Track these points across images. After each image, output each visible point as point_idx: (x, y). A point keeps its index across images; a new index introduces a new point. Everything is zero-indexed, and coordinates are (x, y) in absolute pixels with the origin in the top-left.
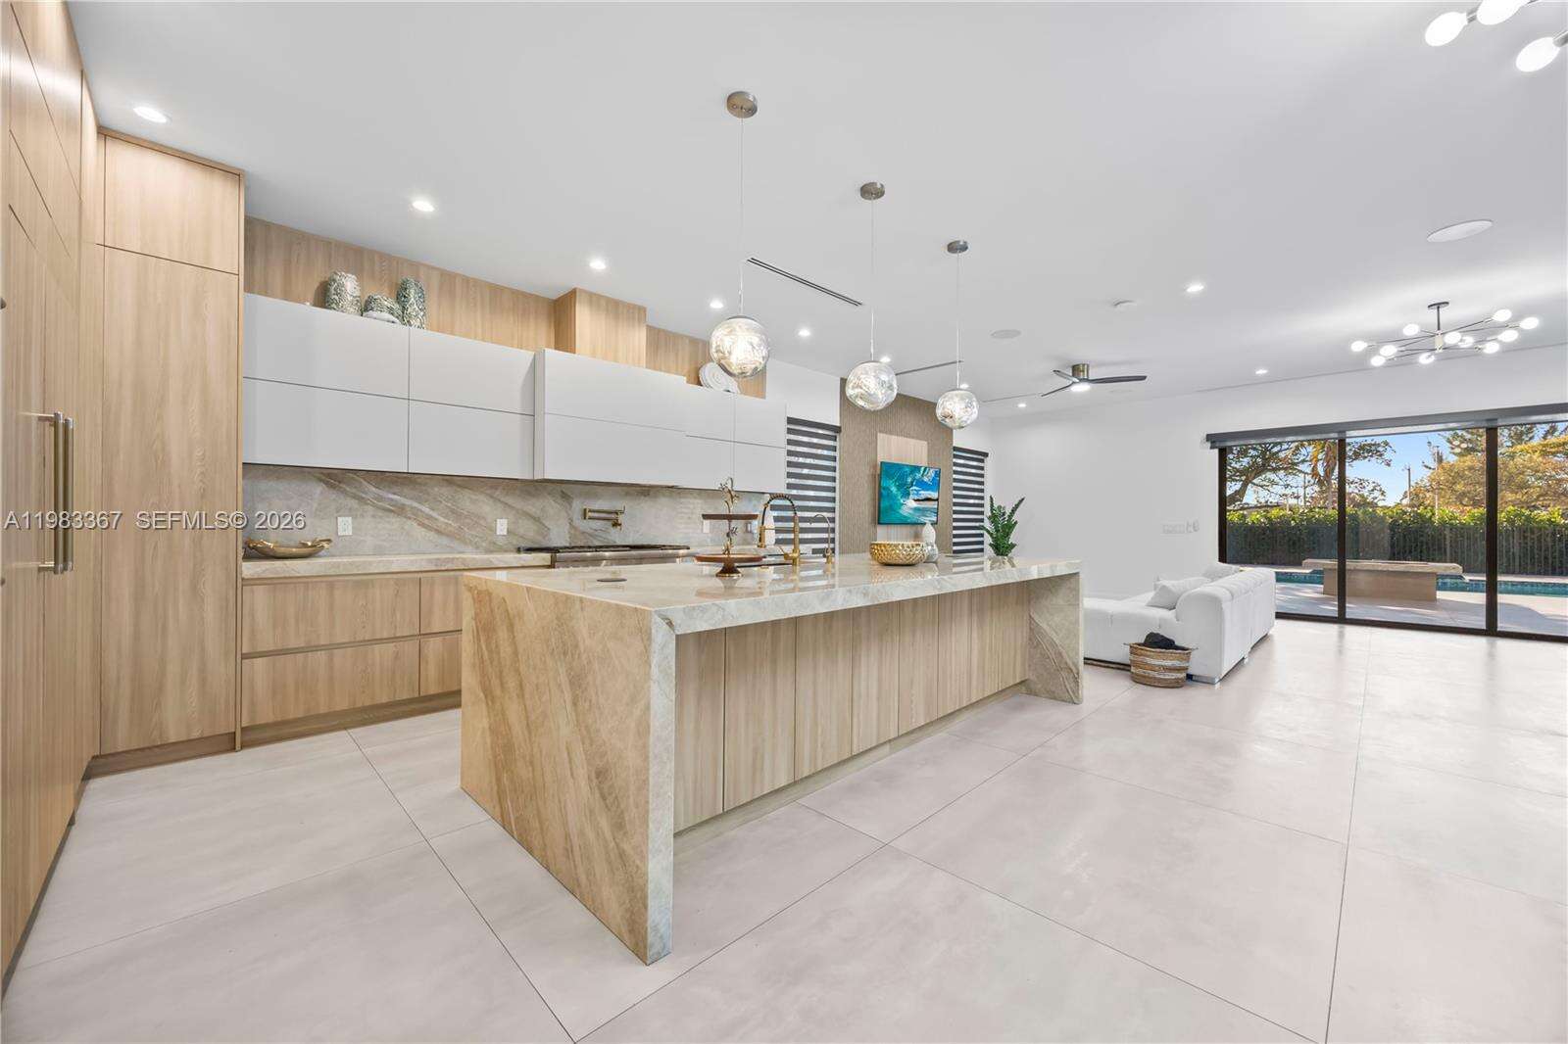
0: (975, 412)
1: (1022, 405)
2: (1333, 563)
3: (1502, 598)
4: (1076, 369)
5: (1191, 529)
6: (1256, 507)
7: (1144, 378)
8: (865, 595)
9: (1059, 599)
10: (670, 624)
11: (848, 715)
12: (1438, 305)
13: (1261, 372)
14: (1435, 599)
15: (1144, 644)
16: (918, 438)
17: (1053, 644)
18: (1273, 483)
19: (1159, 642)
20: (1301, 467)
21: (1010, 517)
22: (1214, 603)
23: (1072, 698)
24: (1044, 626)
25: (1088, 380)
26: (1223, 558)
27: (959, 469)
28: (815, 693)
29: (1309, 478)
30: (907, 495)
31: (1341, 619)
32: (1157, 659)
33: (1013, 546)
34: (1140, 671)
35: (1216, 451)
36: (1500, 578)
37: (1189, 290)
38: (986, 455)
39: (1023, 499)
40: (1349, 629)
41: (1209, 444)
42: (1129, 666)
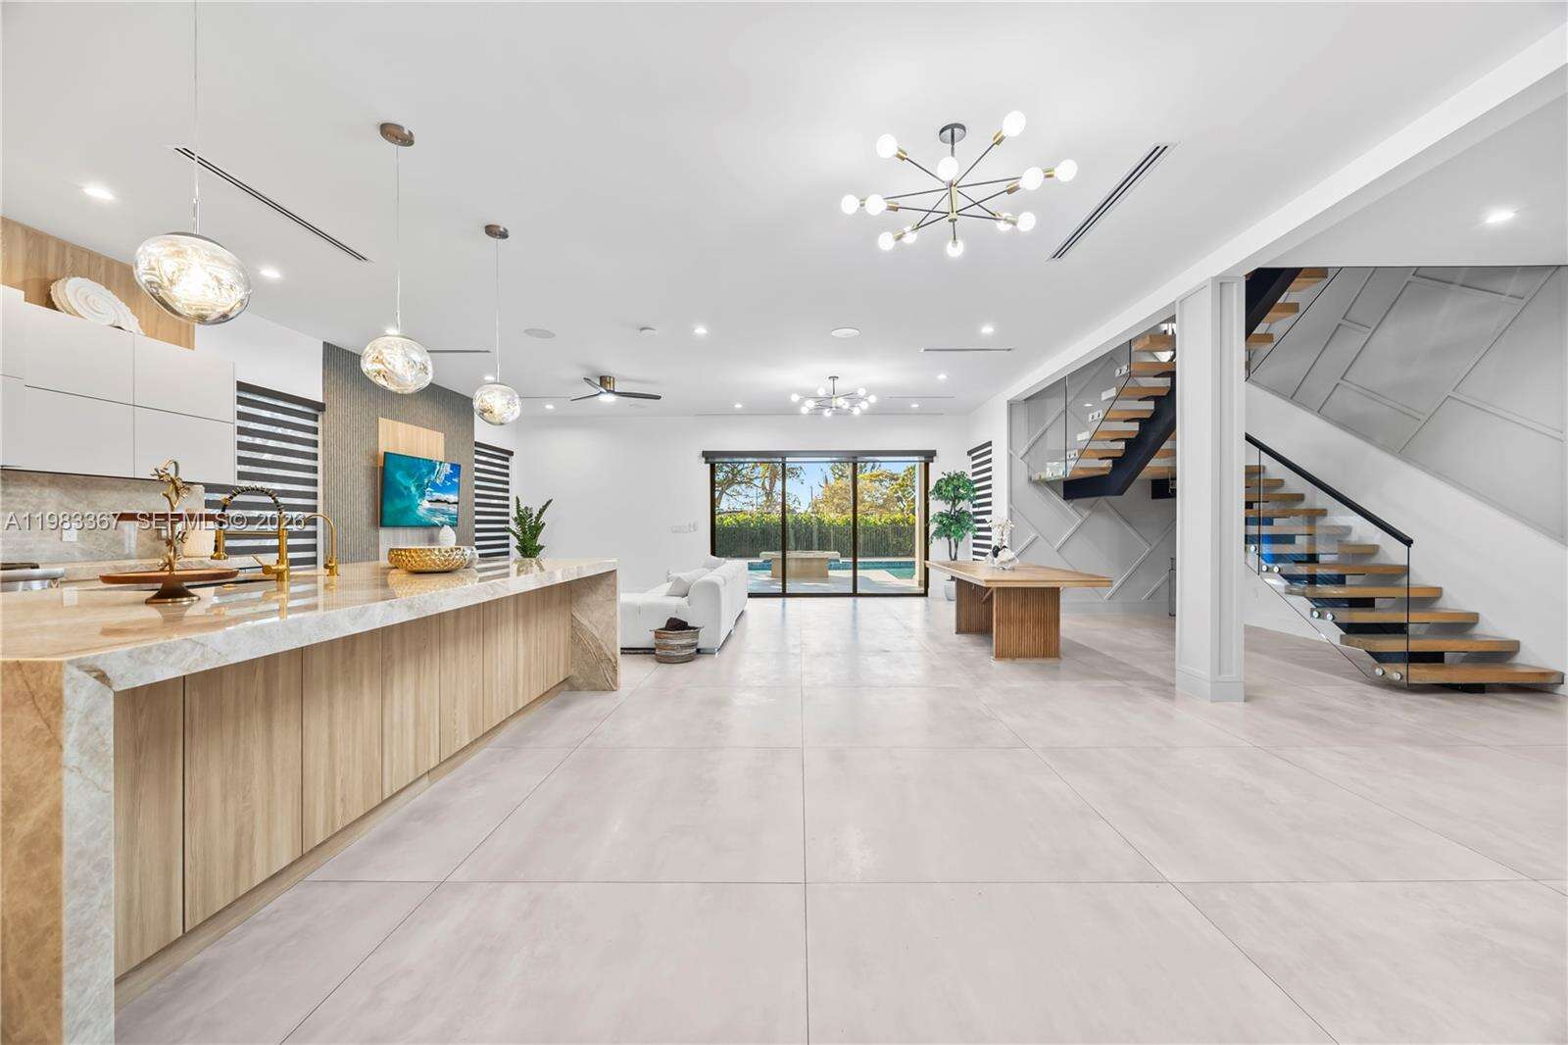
0: (517, 410)
1: (549, 407)
2: (778, 554)
3: (860, 573)
4: (604, 381)
5: (692, 529)
6: (727, 512)
7: (658, 398)
8: (410, 607)
9: (599, 596)
10: (102, 677)
11: (377, 753)
12: (834, 378)
13: (738, 406)
14: (827, 576)
15: (665, 629)
16: (432, 428)
17: (594, 638)
18: (739, 494)
19: (677, 625)
20: (756, 482)
21: (538, 518)
22: (713, 589)
23: (609, 686)
24: (585, 622)
25: (613, 392)
26: (713, 553)
27: (481, 466)
28: (331, 736)
29: (760, 490)
30: (423, 495)
31: (784, 594)
32: (678, 640)
33: (541, 548)
34: (663, 652)
35: (709, 465)
36: (859, 560)
37: (696, 331)
38: (511, 453)
39: (550, 501)
40: (789, 600)
41: (704, 459)
42: (654, 649)
